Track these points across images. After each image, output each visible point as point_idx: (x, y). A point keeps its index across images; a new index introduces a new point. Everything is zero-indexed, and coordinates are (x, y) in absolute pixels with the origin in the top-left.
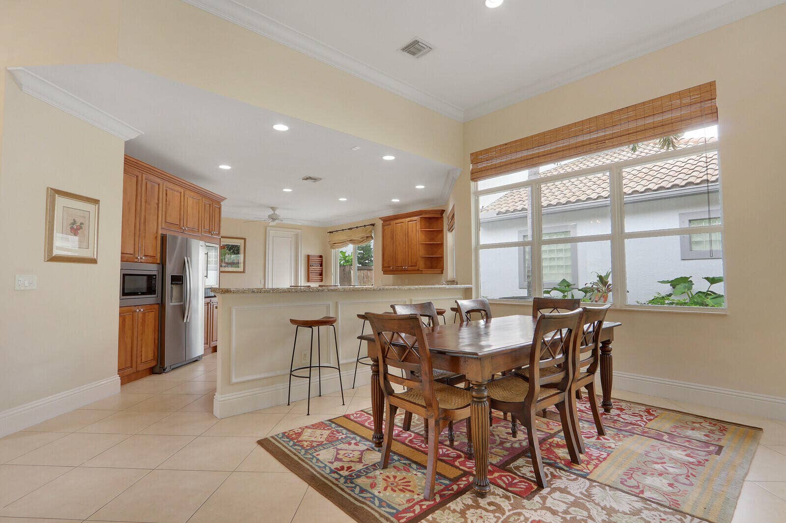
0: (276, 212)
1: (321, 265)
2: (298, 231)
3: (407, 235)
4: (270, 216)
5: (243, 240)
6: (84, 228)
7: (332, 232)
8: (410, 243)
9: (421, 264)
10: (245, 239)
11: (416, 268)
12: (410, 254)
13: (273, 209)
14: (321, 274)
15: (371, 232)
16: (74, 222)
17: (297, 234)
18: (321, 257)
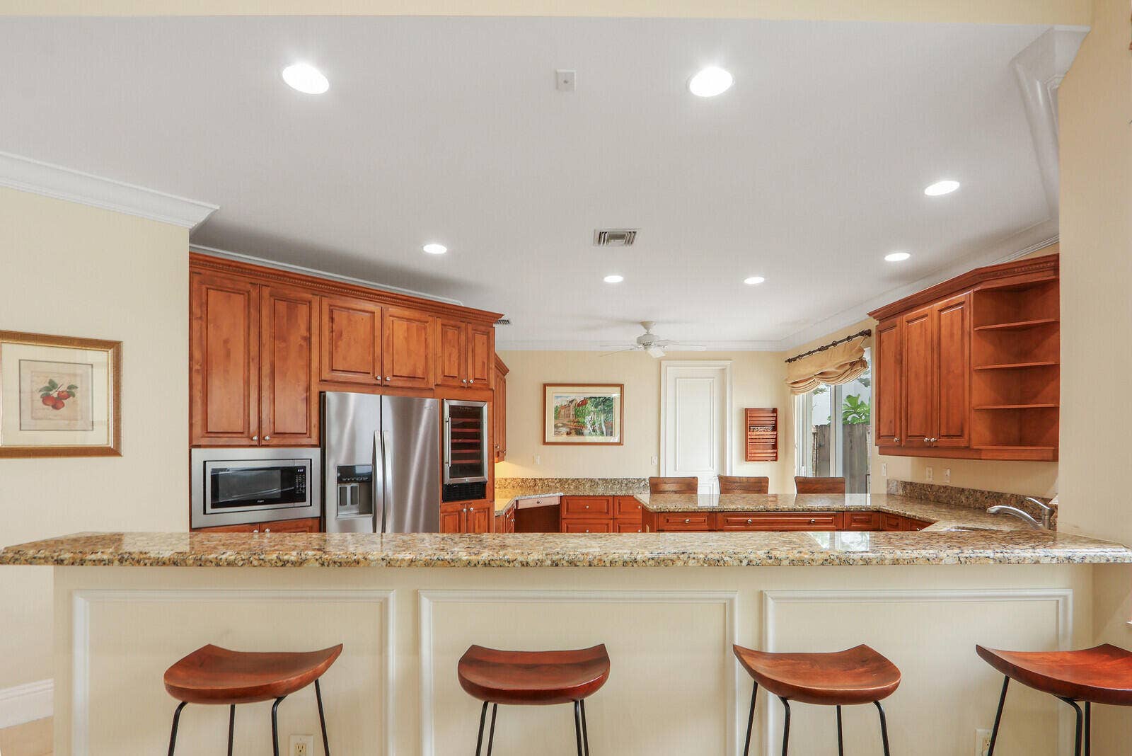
0: (651, 331)
1: (775, 429)
2: (723, 362)
3: (936, 346)
4: (639, 341)
5: (619, 388)
6: (78, 395)
7: (794, 359)
8: (944, 371)
9: (979, 431)
10: (621, 386)
11: (962, 442)
12: (944, 403)
13: (645, 324)
14: (775, 446)
15: (862, 350)
16: (53, 385)
17: (723, 369)
18: (775, 411)
